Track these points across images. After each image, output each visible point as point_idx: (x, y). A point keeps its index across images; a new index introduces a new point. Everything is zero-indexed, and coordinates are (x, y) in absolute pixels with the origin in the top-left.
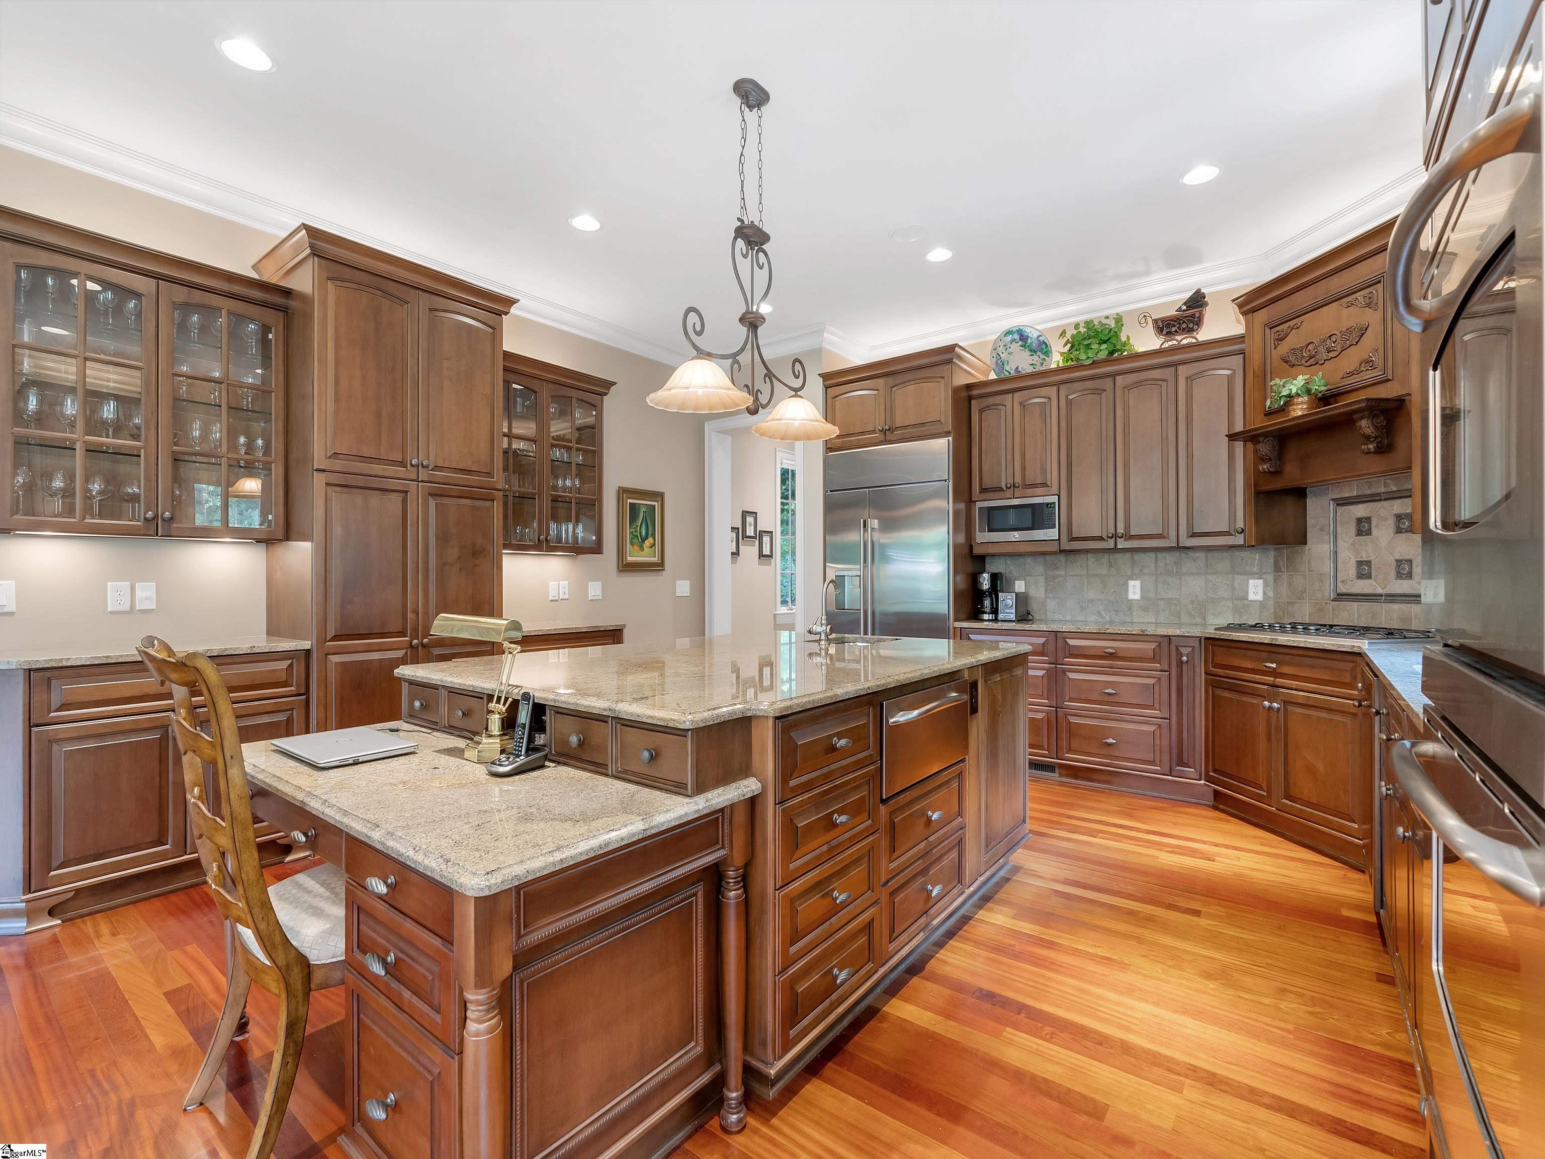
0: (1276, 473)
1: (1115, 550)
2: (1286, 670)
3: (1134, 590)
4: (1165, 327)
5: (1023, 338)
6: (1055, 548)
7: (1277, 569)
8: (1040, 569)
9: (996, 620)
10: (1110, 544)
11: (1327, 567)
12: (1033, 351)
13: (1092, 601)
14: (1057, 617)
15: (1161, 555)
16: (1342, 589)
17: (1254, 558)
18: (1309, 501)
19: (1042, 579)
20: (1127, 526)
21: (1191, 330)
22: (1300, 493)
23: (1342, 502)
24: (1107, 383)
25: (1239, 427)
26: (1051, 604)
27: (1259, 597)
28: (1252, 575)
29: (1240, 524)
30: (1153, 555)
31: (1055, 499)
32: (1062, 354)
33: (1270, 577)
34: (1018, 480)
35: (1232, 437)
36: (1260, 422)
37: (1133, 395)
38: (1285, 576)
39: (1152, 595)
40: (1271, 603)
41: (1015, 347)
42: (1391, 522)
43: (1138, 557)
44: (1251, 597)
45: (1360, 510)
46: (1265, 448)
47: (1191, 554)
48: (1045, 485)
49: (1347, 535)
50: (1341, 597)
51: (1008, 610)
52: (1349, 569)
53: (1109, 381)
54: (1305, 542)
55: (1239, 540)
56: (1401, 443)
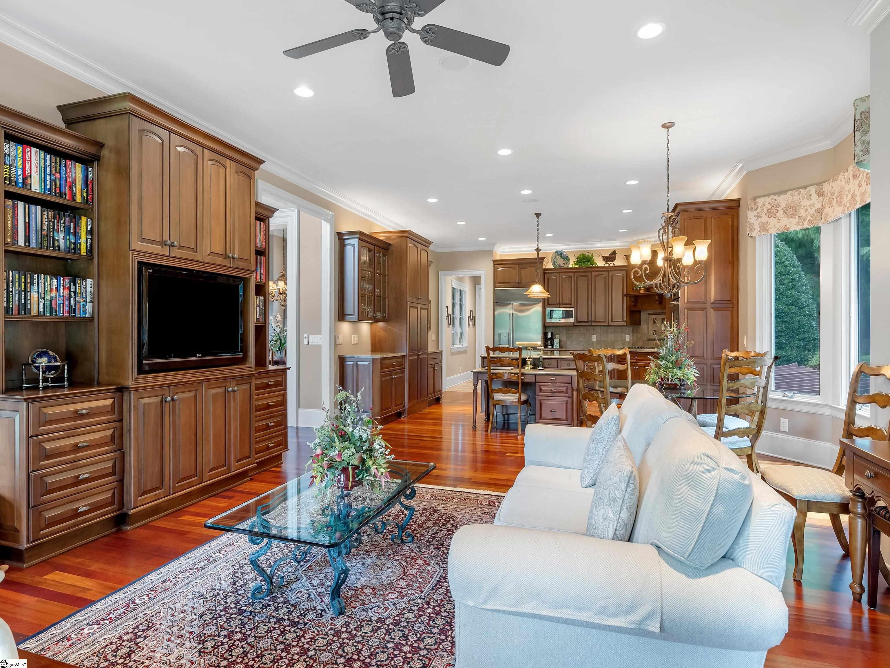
0: (636, 305)
1: (591, 325)
2: (639, 358)
3: (594, 338)
4: (606, 259)
5: (561, 254)
6: (572, 324)
7: (633, 332)
8: (564, 331)
9: (553, 348)
10: (590, 324)
11: (646, 332)
12: (564, 259)
13: (581, 341)
14: (570, 347)
15: (602, 327)
16: (650, 338)
17: (628, 329)
18: (642, 313)
19: (565, 334)
20: (595, 318)
21: (613, 261)
22: (640, 312)
23: (650, 314)
24: (589, 274)
25: (625, 293)
26: (568, 343)
27: (628, 340)
28: (626, 333)
29: (625, 319)
30: (600, 327)
31: (573, 309)
32: (574, 262)
33: (631, 334)
34: (561, 302)
35: (624, 295)
36: (631, 293)
37: (597, 279)
38: (635, 334)
39: (599, 340)
40: (631, 342)
41: (558, 257)
42: (661, 320)
43: (595, 328)
44: (627, 340)
45: (654, 317)
46: (633, 299)
47: (611, 327)
48: (570, 304)
49: (651, 323)
50: (650, 340)
51: (556, 345)
52: (651, 331)
53: (589, 273)
54: (640, 325)
55: (625, 323)
56: (664, 303)
